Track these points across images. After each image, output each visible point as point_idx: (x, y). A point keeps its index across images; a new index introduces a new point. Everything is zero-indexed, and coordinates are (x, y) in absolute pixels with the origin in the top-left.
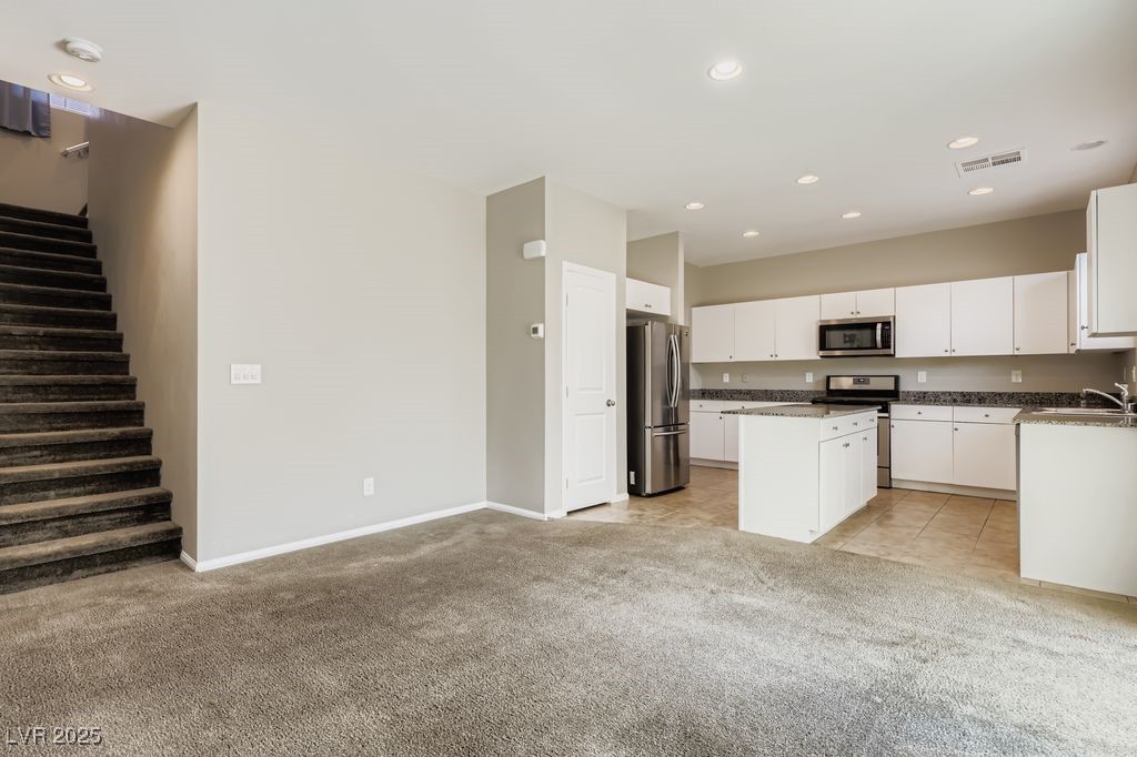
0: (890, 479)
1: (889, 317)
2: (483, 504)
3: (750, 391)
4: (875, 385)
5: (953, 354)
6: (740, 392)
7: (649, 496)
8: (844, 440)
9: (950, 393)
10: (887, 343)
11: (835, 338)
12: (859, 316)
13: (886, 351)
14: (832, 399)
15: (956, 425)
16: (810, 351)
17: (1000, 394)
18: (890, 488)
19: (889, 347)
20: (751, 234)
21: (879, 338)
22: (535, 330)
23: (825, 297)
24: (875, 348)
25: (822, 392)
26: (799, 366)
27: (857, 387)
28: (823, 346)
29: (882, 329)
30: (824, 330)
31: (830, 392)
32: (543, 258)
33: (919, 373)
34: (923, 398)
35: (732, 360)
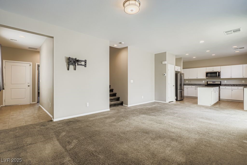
0: (220, 99)
1: (219, 71)
2: (154, 101)
3: (192, 84)
4: (216, 83)
5: (232, 78)
6: (190, 84)
7: (179, 101)
8: (215, 91)
9: (231, 84)
10: (219, 75)
11: (209, 75)
12: (214, 71)
13: (219, 77)
14: (208, 85)
15: (232, 90)
16: (204, 77)
21: (218, 75)
22: (165, 75)
23: (207, 68)
24: (217, 76)
25: (206, 84)
26: (202, 80)
27: (213, 83)
28: (207, 76)
29: (218, 73)
30: (207, 74)
31: (208, 84)
32: (166, 64)
33: (225, 81)
34: (226, 85)
35: (189, 79)
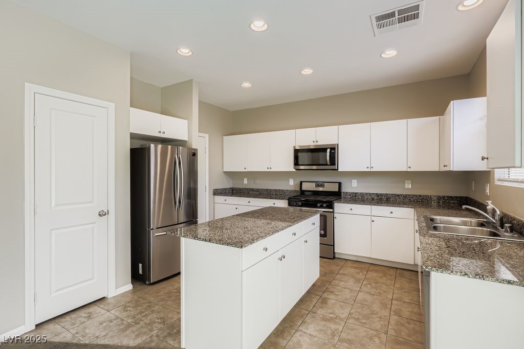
0: (334, 253)
1: (335, 144)
3: (259, 189)
4: (327, 188)
5: (372, 170)
6: (253, 190)
9: (370, 195)
11: (303, 157)
12: (317, 144)
13: (332, 167)
15: (373, 218)
16: (288, 165)
17: (399, 195)
18: (334, 258)
19: (334, 164)
20: (246, 85)
21: (328, 158)
23: (298, 130)
24: (327, 165)
25: (298, 192)
26: (285, 175)
27: (318, 189)
28: (296, 163)
29: (330, 152)
30: (297, 152)
31: (303, 192)
33: (353, 181)
35: (246, 170)
